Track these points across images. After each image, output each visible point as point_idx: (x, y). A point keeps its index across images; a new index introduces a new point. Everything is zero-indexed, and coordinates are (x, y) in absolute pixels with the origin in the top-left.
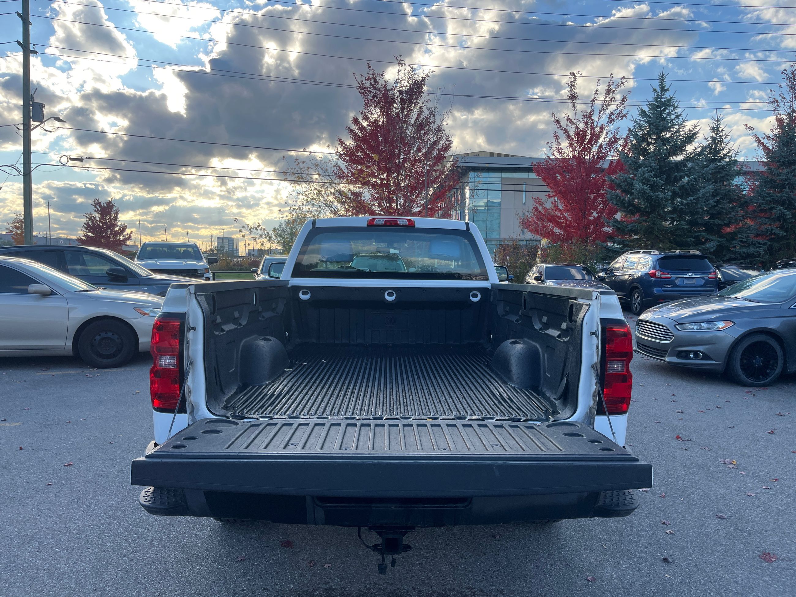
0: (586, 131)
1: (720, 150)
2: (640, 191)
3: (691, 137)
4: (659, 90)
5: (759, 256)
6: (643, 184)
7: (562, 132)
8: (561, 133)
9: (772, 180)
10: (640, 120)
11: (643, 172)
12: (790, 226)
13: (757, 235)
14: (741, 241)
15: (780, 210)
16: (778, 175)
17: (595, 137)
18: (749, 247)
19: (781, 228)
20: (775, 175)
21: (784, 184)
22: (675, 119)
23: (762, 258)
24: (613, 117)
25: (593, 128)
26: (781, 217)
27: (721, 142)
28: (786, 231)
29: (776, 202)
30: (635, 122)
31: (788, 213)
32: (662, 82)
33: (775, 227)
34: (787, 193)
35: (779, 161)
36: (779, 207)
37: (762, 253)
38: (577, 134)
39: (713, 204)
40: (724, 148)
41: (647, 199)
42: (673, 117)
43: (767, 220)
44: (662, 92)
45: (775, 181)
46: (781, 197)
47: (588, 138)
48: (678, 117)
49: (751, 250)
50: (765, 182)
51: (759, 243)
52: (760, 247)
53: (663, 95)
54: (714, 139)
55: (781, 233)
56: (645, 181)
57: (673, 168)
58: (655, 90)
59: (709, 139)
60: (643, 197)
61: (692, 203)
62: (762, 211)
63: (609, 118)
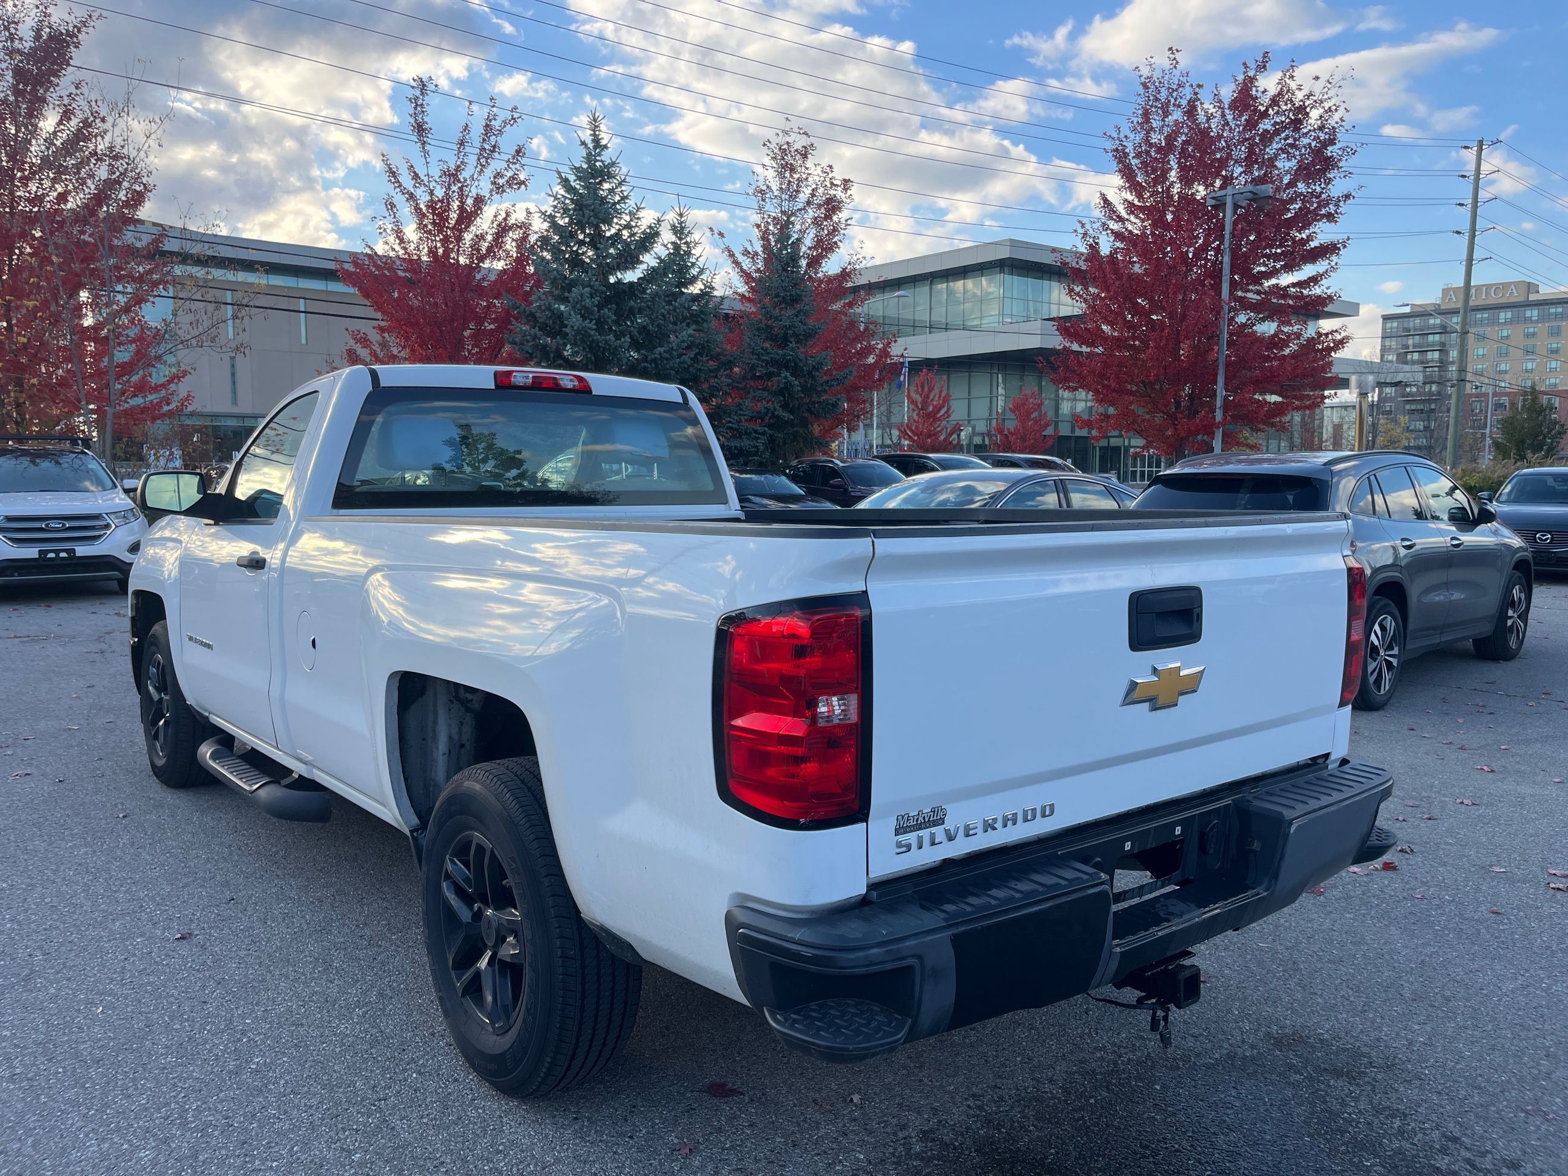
0: (449, 204)
1: (688, 268)
2: (578, 332)
3: (650, 238)
4: (591, 146)
5: (756, 454)
6: (584, 318)
7: (403, 198)
8: (400, 199)
9: (767, 326)
10: (566, 198)
11: (582, 295)
12: (796, 403)
13: (752, 419)
14: (730, 428)
15: (786, 378)
16: (776, 318)
17: (467, 218)
18: (740, 437)
19: (785, 406)
20: (771, 318)
21: (786, 334)
22: (619, 202)
23: (761, 456)
24: (501, 181)
25: (462, 197)
26: (785, 391)
27: (688, 253)
28: (791, 412)
29: (774, 362)
30: (556, 198)
31: (797, 383)
32: (594, 131)
33: (776, 406)
34: (792, 349)
35: (777, 296)
36: (785, 373)
37: (761, 448)
38: (431, 205)
39: (689, 362)
40: (693, 264)
41: (590, 347)
42: (617, 198)
43: (766, 394)
44: (595, 148)
45: (772, 328)
46: (784, 355)
47: (454, 216)
48: (624, 198)
49: (746, 443)
50: (758, 329)
51: (756, 432)
52: (757, 438)
53: (599, 155)
54: (677, 247)
55: (786, 415)
56: (586, 313)
57: (625, 292)
58: (583, 143)
59: (670, 246)
60: (583, 341)
61: (662, 358)
62: (754, 378)
63: (494, 183)
